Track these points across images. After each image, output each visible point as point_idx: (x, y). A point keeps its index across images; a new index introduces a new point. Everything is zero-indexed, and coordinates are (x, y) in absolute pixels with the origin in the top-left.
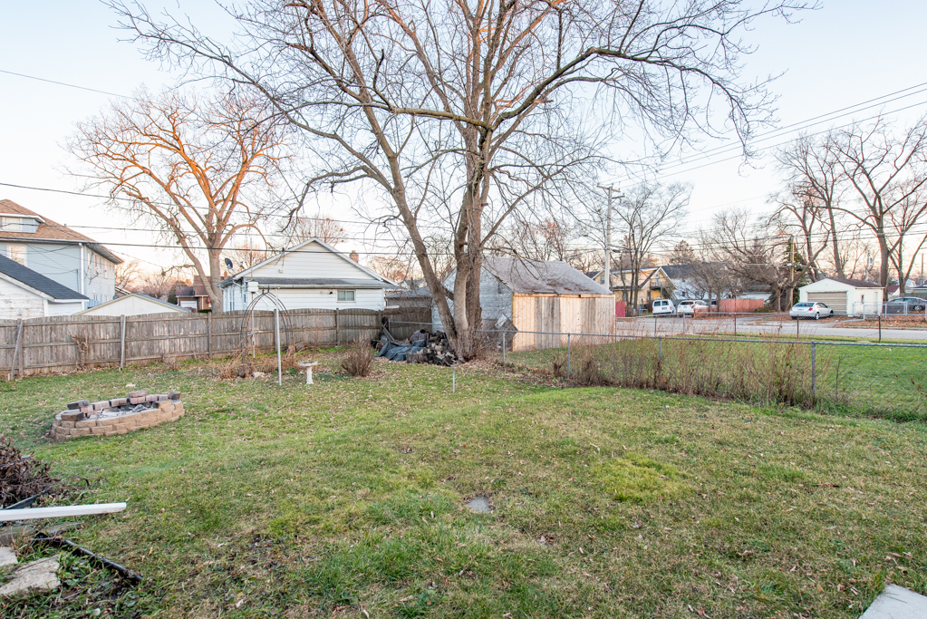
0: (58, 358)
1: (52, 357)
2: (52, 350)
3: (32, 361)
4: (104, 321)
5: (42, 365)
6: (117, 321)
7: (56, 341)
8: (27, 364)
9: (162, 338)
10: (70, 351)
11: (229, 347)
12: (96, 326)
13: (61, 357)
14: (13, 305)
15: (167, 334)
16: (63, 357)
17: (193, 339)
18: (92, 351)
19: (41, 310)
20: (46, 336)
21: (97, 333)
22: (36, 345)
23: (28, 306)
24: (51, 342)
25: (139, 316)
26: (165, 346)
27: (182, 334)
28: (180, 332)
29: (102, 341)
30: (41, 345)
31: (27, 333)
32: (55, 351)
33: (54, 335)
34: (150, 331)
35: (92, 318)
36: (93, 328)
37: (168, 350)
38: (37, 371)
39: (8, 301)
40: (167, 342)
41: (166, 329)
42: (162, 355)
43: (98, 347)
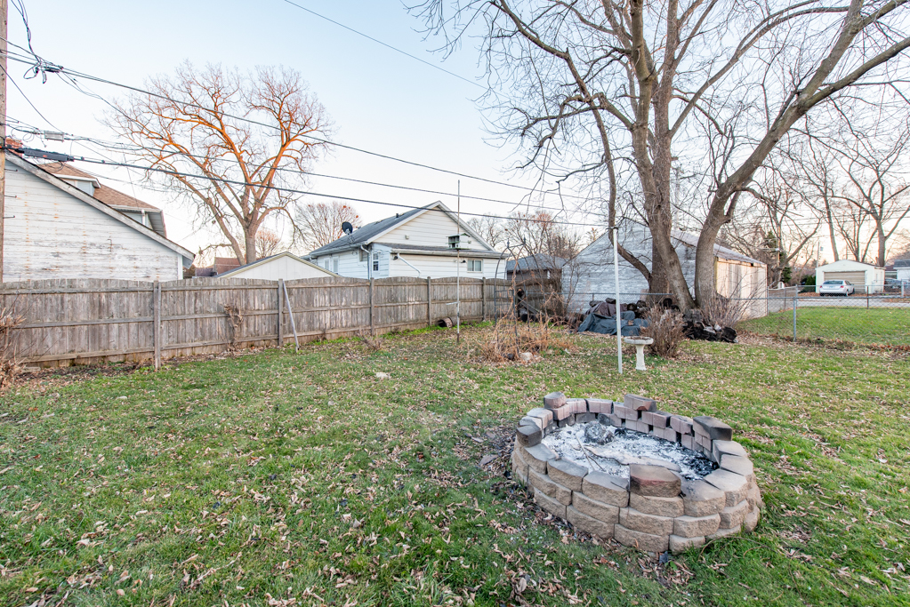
0: (203, 335)
1: (196, 333)
2: (196, 324)
3: (171, 340)
4: (259, 286)
5: (184, 345)
6: (276, 287)
7: (202, 311)
8: (165, 344)
9: (323, 309)
10: (219, 326)
11: (389, 321)
12: (251, 293)
13: (207, 334)
14: (138, 264)
15: (328, 304)
16: (210, 333)
17: (354, 311)
18: (244, 326)
19: (174, 271)
20: (189, 305)
21: (252, 302)
22: (177, 317)
23: (158, 265)
24: (196, 313)
25: (299, 281)
26: (326, 318)
27: (343, 304)
28: (341, 302)
29: (257, 313)
30: (183, 317)
31: (166, 301)
32: (200, 326)
33: (199, 304)
34: (310, 301)
35: (245, 282)
36: (246, 295)
37: (328, 325)
38: (177, 354)
39: (132, 258)
40: (328, 314)
41: (327, 297)
42: (324, 330)
43: (251, 321)
